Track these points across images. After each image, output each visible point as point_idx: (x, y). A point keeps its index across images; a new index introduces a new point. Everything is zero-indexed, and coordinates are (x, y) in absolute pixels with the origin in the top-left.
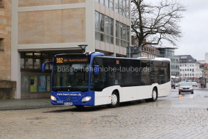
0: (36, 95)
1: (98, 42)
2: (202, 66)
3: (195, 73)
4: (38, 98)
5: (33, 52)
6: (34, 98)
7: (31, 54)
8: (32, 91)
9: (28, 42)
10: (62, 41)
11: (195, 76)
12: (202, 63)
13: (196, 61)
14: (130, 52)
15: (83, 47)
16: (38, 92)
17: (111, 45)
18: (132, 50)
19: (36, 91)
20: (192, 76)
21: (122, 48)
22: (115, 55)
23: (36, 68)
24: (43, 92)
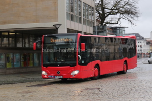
0: (12, 71)
1: (69, 22)
2: (148, 43)
3: (142, 49)
4: (13, 74)
5: (9, 32)
6: (10, 74)
7: (7, 34)
8: (8, 67)
9: (4, 23)
10: (37, 21)
11: (143, 52)
12: (148, 40)
13: (143, 38)
14: (96, 31)
15: (57, 26)
16: (13, 68)
17: (80, 24)
18: (98, 29)
19: (11, 67)
20: (140, 52)
21: (88, 27)
22: (83, 33)
23: (10, 46)
24: (17, 68)
